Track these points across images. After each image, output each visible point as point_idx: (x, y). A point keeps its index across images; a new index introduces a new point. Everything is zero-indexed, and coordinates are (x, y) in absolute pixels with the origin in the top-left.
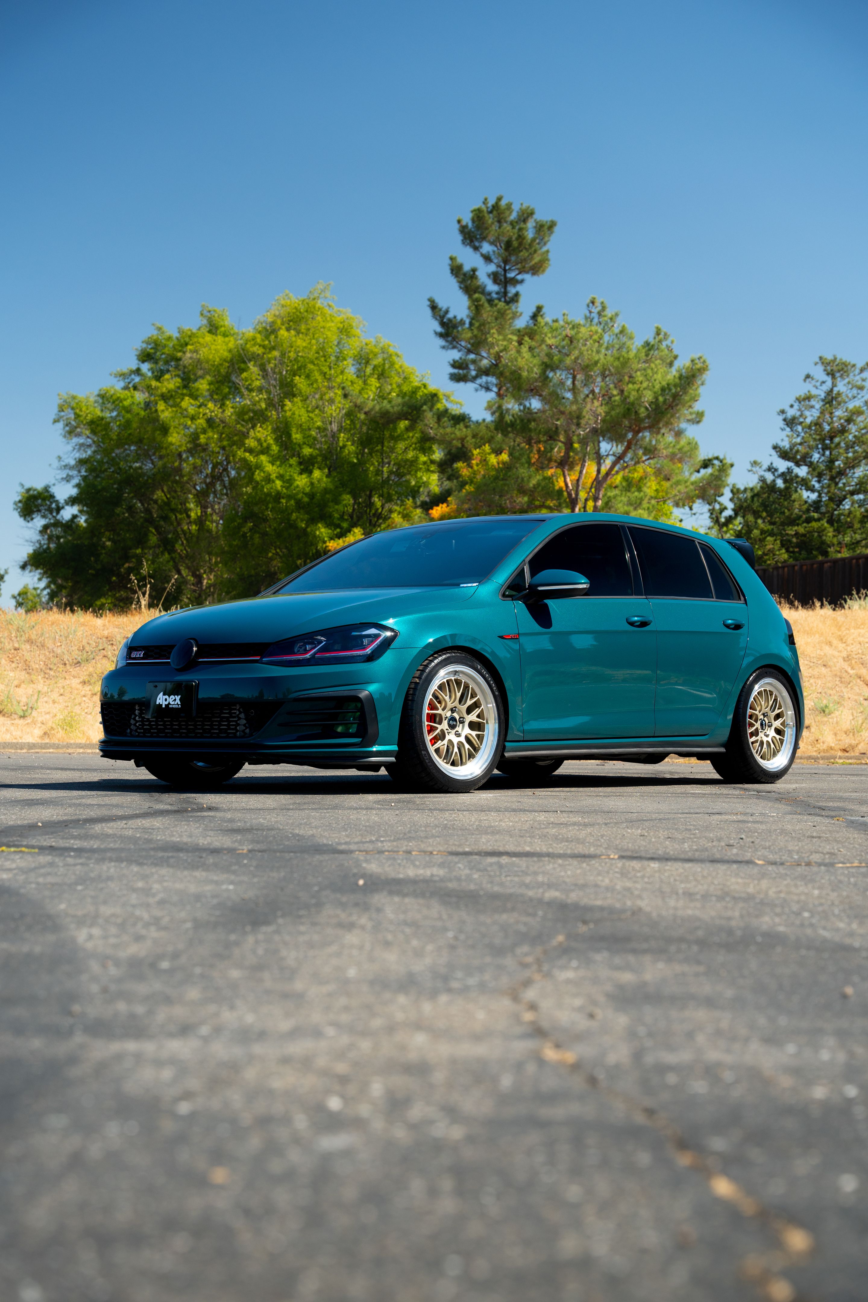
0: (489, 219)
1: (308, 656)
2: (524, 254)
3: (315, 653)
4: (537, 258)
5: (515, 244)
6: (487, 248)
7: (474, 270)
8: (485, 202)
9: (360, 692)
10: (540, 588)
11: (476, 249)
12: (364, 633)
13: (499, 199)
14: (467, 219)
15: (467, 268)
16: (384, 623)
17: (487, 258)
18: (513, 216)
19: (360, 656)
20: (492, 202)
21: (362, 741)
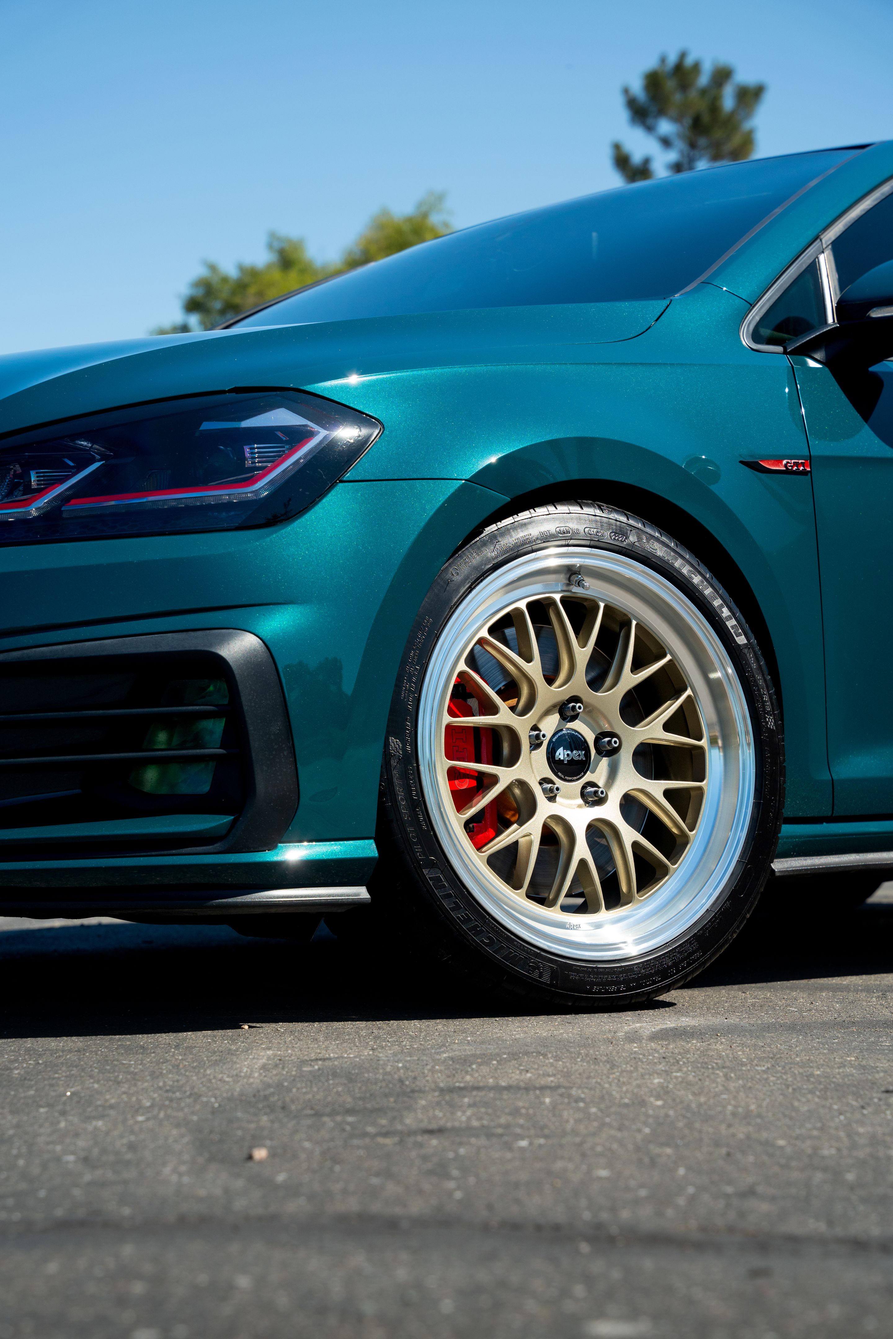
0: (670, 84)
1: (33, 510)
2: (718, 134)
3: (64, 499)
4: (736, 140)
5: (706, 118)
6: (666, 127)
7: (647, 161)
8: (663, 60)
9: (223, 640)
10: (877, 313)
11: (650, 129)
12: (247, 423)
13: (683, 56)
14: (637, 87)
15: (637, 158)
16: (327, 387)
17: (666, 142)
18: (704, 80)
19: (229, 506)
20: (672, 59)
21: (233, 824)
